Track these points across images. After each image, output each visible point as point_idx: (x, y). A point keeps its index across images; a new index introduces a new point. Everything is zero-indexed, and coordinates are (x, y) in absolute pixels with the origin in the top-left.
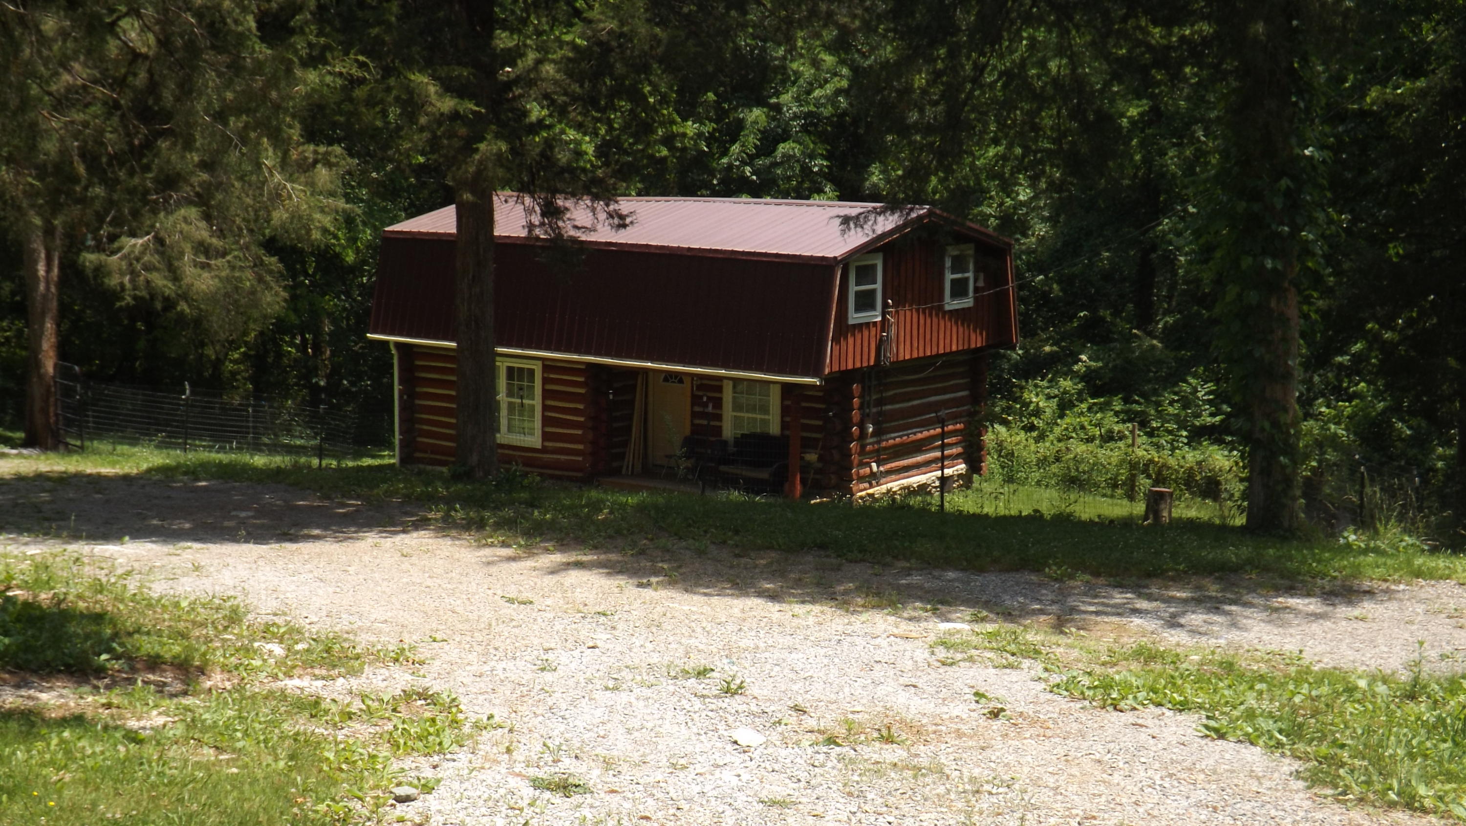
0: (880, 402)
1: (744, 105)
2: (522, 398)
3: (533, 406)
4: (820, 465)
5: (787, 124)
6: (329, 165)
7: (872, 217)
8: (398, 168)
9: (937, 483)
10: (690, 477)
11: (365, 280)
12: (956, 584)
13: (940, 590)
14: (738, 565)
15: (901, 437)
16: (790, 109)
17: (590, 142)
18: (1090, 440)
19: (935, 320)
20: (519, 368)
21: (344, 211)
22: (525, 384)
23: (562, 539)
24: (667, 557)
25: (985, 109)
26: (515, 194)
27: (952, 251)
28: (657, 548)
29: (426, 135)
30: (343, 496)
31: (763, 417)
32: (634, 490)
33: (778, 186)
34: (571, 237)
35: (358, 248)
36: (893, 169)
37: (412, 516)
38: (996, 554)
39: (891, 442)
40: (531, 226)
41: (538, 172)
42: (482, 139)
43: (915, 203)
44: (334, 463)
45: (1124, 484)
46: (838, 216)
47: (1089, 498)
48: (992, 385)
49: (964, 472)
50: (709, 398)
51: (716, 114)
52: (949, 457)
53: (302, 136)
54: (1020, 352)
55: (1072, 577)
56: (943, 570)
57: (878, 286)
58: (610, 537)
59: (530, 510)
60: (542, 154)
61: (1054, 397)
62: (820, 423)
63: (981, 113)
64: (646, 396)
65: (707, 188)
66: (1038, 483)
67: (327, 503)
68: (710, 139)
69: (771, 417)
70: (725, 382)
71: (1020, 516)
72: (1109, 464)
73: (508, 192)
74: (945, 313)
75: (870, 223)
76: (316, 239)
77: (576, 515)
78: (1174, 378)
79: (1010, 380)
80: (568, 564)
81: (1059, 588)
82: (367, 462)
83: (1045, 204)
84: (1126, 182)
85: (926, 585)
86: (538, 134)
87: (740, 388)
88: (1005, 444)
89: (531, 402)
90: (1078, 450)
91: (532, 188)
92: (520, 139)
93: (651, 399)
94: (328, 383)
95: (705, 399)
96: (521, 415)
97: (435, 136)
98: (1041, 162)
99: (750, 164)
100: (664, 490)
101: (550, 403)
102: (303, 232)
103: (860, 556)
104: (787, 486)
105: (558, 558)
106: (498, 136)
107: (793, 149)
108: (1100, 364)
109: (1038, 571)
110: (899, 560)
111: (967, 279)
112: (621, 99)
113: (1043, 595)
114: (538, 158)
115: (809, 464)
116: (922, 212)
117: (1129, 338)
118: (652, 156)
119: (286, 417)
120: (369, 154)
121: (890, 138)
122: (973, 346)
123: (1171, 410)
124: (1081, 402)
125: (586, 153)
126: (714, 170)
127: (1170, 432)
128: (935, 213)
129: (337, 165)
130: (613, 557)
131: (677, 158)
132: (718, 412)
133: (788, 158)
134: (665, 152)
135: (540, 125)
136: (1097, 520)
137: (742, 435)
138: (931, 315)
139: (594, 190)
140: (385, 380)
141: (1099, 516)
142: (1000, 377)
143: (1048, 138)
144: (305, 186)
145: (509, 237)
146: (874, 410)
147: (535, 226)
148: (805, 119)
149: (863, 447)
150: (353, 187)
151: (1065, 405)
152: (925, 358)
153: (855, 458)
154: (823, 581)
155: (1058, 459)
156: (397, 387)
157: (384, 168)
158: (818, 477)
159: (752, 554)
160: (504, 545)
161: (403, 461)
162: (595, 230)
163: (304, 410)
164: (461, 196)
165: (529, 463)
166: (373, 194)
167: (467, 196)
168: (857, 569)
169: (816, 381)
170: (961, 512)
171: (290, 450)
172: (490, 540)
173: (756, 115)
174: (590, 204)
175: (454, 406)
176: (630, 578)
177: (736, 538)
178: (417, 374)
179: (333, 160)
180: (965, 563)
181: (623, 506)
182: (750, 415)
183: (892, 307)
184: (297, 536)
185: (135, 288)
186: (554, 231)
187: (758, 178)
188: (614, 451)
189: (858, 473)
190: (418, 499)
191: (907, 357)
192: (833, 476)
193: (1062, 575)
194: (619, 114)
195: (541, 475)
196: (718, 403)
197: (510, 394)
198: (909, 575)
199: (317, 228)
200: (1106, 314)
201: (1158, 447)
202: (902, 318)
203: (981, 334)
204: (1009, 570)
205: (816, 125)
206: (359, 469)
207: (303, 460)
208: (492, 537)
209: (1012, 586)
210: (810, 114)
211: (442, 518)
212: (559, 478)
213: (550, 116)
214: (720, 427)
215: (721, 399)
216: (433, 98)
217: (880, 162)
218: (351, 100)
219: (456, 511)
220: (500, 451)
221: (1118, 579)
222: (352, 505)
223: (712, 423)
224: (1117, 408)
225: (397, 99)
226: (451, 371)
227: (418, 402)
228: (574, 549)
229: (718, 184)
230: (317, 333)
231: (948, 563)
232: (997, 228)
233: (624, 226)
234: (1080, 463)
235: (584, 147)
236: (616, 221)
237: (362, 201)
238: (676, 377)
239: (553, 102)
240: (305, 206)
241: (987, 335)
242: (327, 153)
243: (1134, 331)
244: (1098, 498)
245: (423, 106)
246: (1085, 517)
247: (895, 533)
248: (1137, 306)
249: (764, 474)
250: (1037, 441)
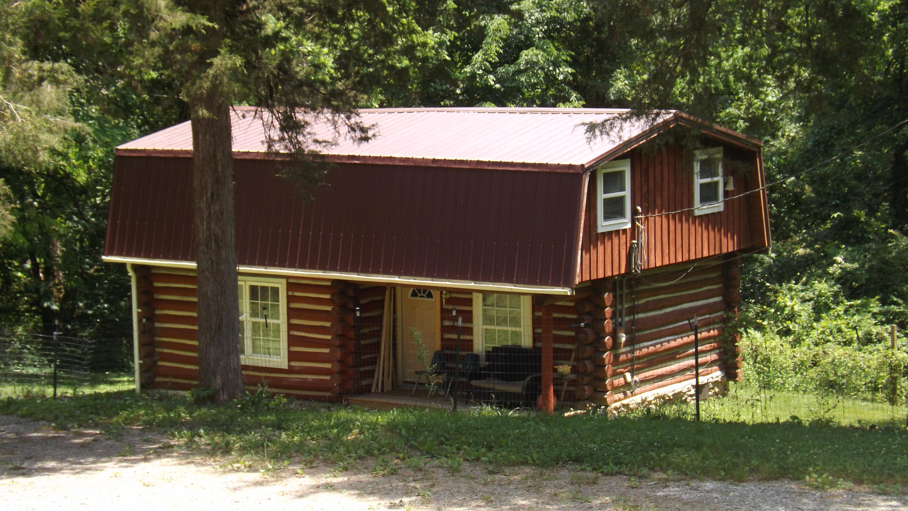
0: (632, 311)
1: (484, 12)
2: (266, 317)
3: (278, 325)
4: (573, 377)
5: (529, 30)
6: (56, 82)
7: (618, 123)
8: (128, 85)
9: (693, 392)
10: (442, 393)
11: (98, 200)
12: (715, 495)
13: (698, 502)
14: (492, 482)
15: (654, 345)
16: (532, 15)
17: (328, 54)
18: (848, 343)
19: (685, 225)
20: (262, 287)
21: (74, 130)
22: (270, 303)
23: (311, 462)
24: (420, 477)
25: (730, 9)
26: (253, 108)
27: (700, 155)
28: (409, 467)
29: (158, 50)
30: (80, 426)
31: (514, 329)
32: (384, 408)
33: (523, 94)
34: (313, 151)
35: (89, 168)
36: (638, 73)
37: (154, 443)
38: (754, 462)
39: (645, 351)
40: (270, 142)
41: (276, 86)
42: (216, 53)
43: (660, 108)
44: (70, 392)
45: (885, 387)
46: (583, 124)
47: (848, 403)
48: (745, 289)
49: (719, 379)
50: (458, 312)
51: (457, 21)
52: (703, 364)
53: (24, 53)
54: (773, 255)
55: (833, 485)
56: (701, 480)
57: (627, 193)
58: (361, 458)
59: (277, 433)
60: (280, 67)
61: (809, 301)
62: (572, 334)
63: (725, 14)
64: (395, 312)
65: (450, 98)
66: (796, 389)
67: (62, 434)
68: (452, 48)
69: (522, 329)
70: (475, 295)
71: (777, 423)
72: (869, 367)
73: (245, 106)
74: (695, 218)
75: (616, 130)
76: (44, 161)
77: (326, 437)
79: (763, 284)
80: (318, 487)
81: (821, 497)
82: (103, 389)
83: (794, 105)
84: (878, 78)
85: (684, 497)
86: (274, 47)
87: (489, 301)
88: (760, 350)
89: (275, 321)
90: (836, 354)
91: (270, 102)
92: (256, 53)
93: (399, 314)
94: (61, 308)
95: (454, 313)
96: (266, 334)
97: (167, 51)
98: (790, 61)
99: (493, 72)
100: (415, 408)
101: (294, 321)
102: (30, 153)
103: (616, 468)
104: (540, 400)
105: (308, 481)
106: (232, 51)
107: (537, 55)
108: (856, 265)
109: (798, 479)
110: (655, 471)
111: (716, 183)
112: (358, 9)
113: (804, 504)
114: (276, 72)
115: (562, 375)
116: (667, 117)
117: (886, 238)
118: (392, 68)
119: (18, 345)
120: (97, 70)
121: (634, 42)
122: (724, 251)
124: (838, 304)
125: (325, 65)
126: (457, 79)
128: (682, 118)
129: (65, 82)
130: (364, 477)
131: (418, 68)
132: (468, 325)
133: (532, 65)
134: (406, 62)
135: (276, 37)
136: (857, 425)
137: (493, 348)
138: (681, 221)
139: (335, 103)
140: (123, 303)
141: (859, 421)
142: (753, 281)
143: (797, 36)
144: (30, 105)
145: (248, 153)
146: (627, 319)
147: (274, 141)
148: (547, 24)
149: (616, 357)
150: (82, 105)
151: (820, 309)
152: (677, 264)
153: (609, 369)
154: (579, 496)
155: (815, 364)
156: (135, 311)
157: (115, 84)
158: (572, 388)
159: (507, 471)
160: (251, 469)
161: (143, 386)
162: (336, 144)
163: (37, 337)
164: (197, 112)
165: (275, 384)
166: (104, 111)
167: (203, 112)
168: (614, 481)
169: (567, 291)
170: (717, 420)
171: (22, 379)
172: (236, 465)
173: (498, 22)
174: (330, 117)
175: (196, 328)
176: (381, 498)
177: (490, 454)
178: (156, 296)
179: (61, 77)
180: (723, 473)
181: (374, 426)
182: (501, 328)
183: (642, 214)
184: (30, 470)
186: (294, 146)
187: (502, 86)
188: (363, 369)
189: (612, 384)
190: (160, 425)
191: (659, 264)
192: (586, 388)
193: (824, 484)
194: (357, 25)
195: (287, 396)
196: (468, 316)
197: (254, 313)
198: (666, 486)
199: (45, 149)
200: (862, 214)
202: (652, 225)
203: (733, 238)
204: (768, 479)
205: (559, 31)
206: (97, 396)
207: (36, 389)
208: (238, 462)
209: (772, 495)
210: (553, 20)
211: (186, 444)
212: (306, 398)
213: (286, 28)
214: (472, 341)
215: (471, 312)
216: (164, 13)
217: (625, 67)
218: (76, 15)
219: (200, 436)
220: (244, 372)
221: (882, 486)
222: (91, 435)
223: (462, 337)
224: (876, 310)
225: (126, 14)
226: (190, 292)
227: (158, 325)
228: (324, 472)
229: (462, 94)
230: (49, 256)
232: (746, 130)
233: (367, 139)
234: (839, 367)
235: (322, 59)
236: (358, 134)
237: (92, 118)
238: (424, 292)
239: (289, 13)
240: (31, 127)
241: (739, 239)
242: (52, 70)
243: (891, 231)
244: (858, 402)
245: (153, 20)
246: (845, 423)
247: (651, 444)
248: (893, 204)
249: (516, 388)
250: (793, 346)
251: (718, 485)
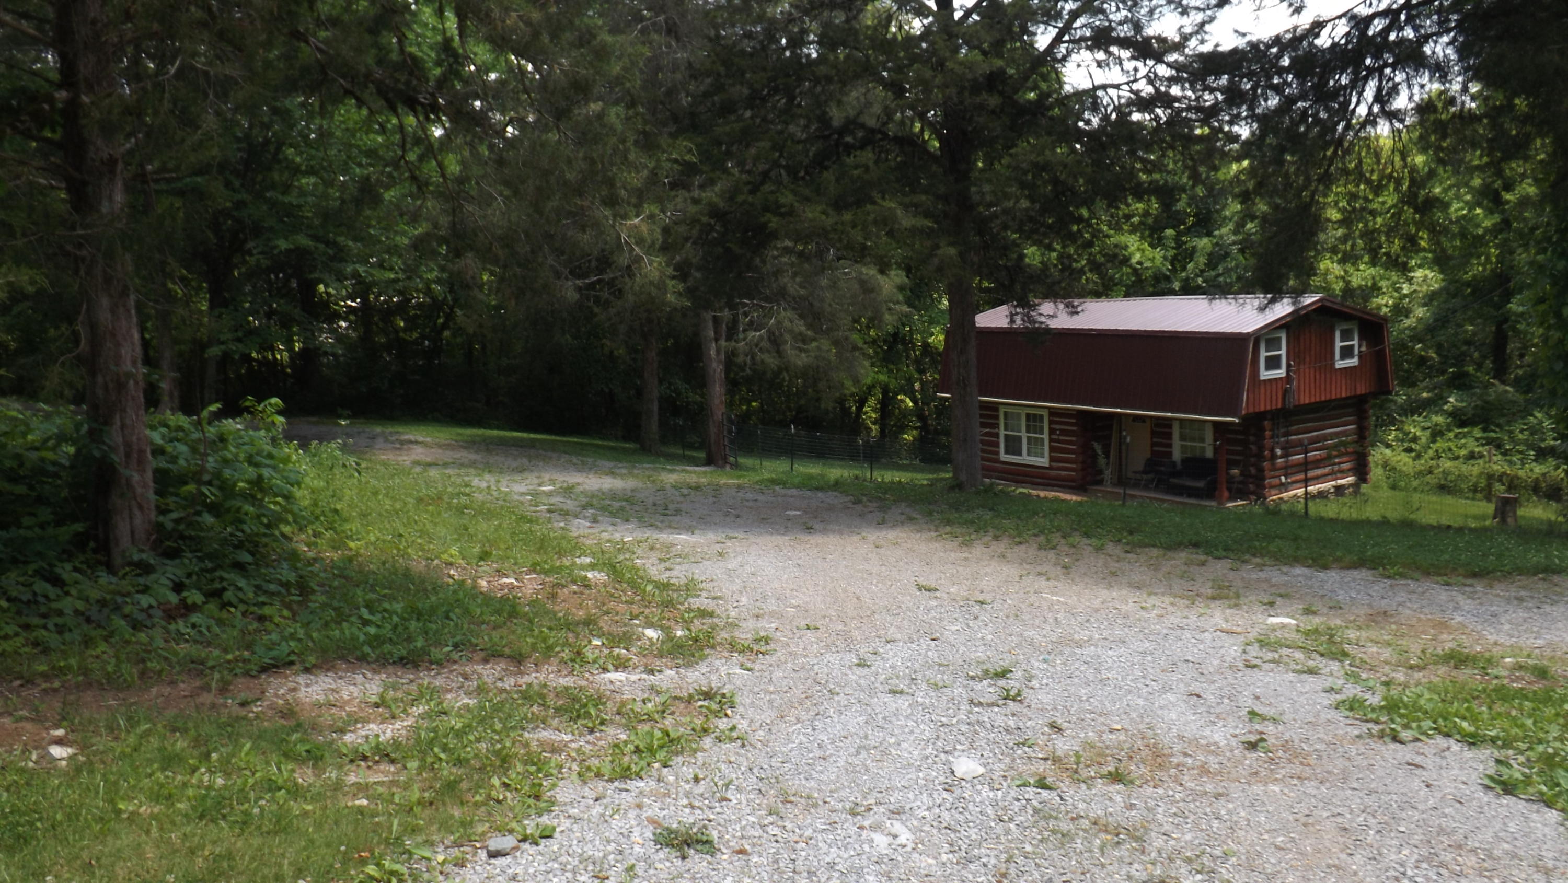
0: (1286, 434)
1: (1195, 237)
2: (1036, 434)
3: (1043, 439)
4: (1241, 478)
9: (1332, 491)
12: (1301, 579)
16: (1230, 237)
18: (1457, 458)
19: (1328, 375)
20: (1033, 414)
22: (1038, 424)
27: (1340, 326)
31: (1201, 445)
39: (1296, 461)
43: (1310, 293)
45: (1483, 490)
47: (1455, 500)
49: (1353, 482)
50: (1163, 433)
52: (1343, 471)
55: (1403, 575)
56: (1292, 566)
57: (1283, 352)
61: (1428, 429)
62: (1241, 449)
64: (1120, 432)
66: (1415, 490)
68: (1174, 261)
69: (1206, 445)
70: (1174, 421)
71: (1368, 521)
72: (1471, 475)
74: (1335, 371)
78: (1526, 412)
79: (1395, 416)
81: (1391, 585)
85: (1274, 579)
87: (1184, 425)
88: (1389, 462)
89: (1042, 436)
90: (1447, 466)
93: (1123, 434)
95: (1160, 433)
96: (1035, 444)
99: (1201, 276)
101: (1054, 437)
103: (1224, 554)
104: (1217, 493)
108: (1464, 404)
109: (1374, 569)
110: (1255, 557)
111: (1353, 346)
113: (1375, 590)
115: (1233, 477)
116: (1316, 299)
117: (1488, 385)
122: (1359, 392)
123: (1521, 436)
124: (1450, 431)
127: (1520, 452)
128: (1326, 300)
132: (1169, 442)
136: (1436, 525)
137: (1187, 458)
138: (1325, 372)
146: (1282, 439)
148: (1240, 244)
149: (1274, 465)
151: (1436, 433)
152: (1321, 402)
153: (1268, 473)
154: (1188, 574)
155: (1431, 472)
158: (1239, 486)
165: (1041, 476)
169: (1236, 420)
170: (1321, 517)
173: (1204, 243)
177: (1131, 538)
180: (1311, 561)
182: (1192, 444)
183: (1294, 367)
185: (754, 364)
188: (1098, 468)
189: (1270, 483)
191: (1307, 402)
192: (1251, 485)
193: (1395, 574)
196: (1169, 436)
198: (1261, 570)
200: (1470, 370)
201: (1511, 463)
202: (1302, 374)
203: (1365, 384)
204: (1348, 568)
205: (1248, 248)
209: (1349, 582)
210: (1244, 241)
212: (1062, 486)
214: (1171, 452)
215: (1171, 433)
223: (1165, 450)
224: (1478, 436)
231: (1295, 560)
233: (1077, 313)
234: (1448, 475)
238: (1140, 419)
241: (1370, 384)
243: (1492, 381)
246: (1425, 522)
247: (1257, 535)
248: (1493, 362)
249: (1201, 484)
250: (1414, 460)
251: (1306, 571)
